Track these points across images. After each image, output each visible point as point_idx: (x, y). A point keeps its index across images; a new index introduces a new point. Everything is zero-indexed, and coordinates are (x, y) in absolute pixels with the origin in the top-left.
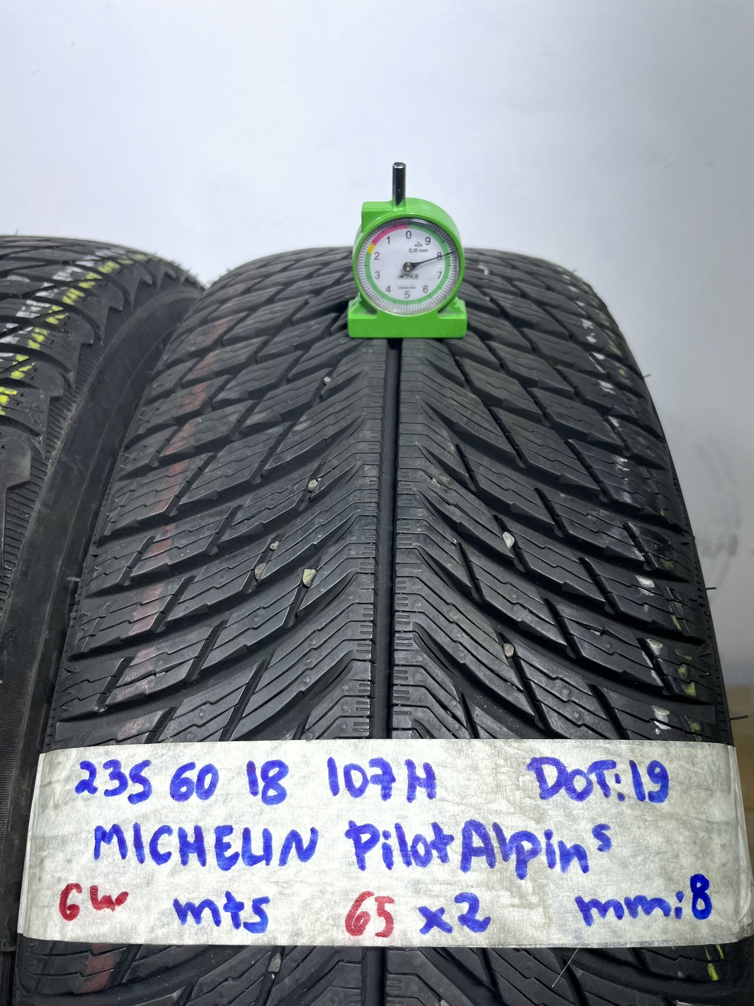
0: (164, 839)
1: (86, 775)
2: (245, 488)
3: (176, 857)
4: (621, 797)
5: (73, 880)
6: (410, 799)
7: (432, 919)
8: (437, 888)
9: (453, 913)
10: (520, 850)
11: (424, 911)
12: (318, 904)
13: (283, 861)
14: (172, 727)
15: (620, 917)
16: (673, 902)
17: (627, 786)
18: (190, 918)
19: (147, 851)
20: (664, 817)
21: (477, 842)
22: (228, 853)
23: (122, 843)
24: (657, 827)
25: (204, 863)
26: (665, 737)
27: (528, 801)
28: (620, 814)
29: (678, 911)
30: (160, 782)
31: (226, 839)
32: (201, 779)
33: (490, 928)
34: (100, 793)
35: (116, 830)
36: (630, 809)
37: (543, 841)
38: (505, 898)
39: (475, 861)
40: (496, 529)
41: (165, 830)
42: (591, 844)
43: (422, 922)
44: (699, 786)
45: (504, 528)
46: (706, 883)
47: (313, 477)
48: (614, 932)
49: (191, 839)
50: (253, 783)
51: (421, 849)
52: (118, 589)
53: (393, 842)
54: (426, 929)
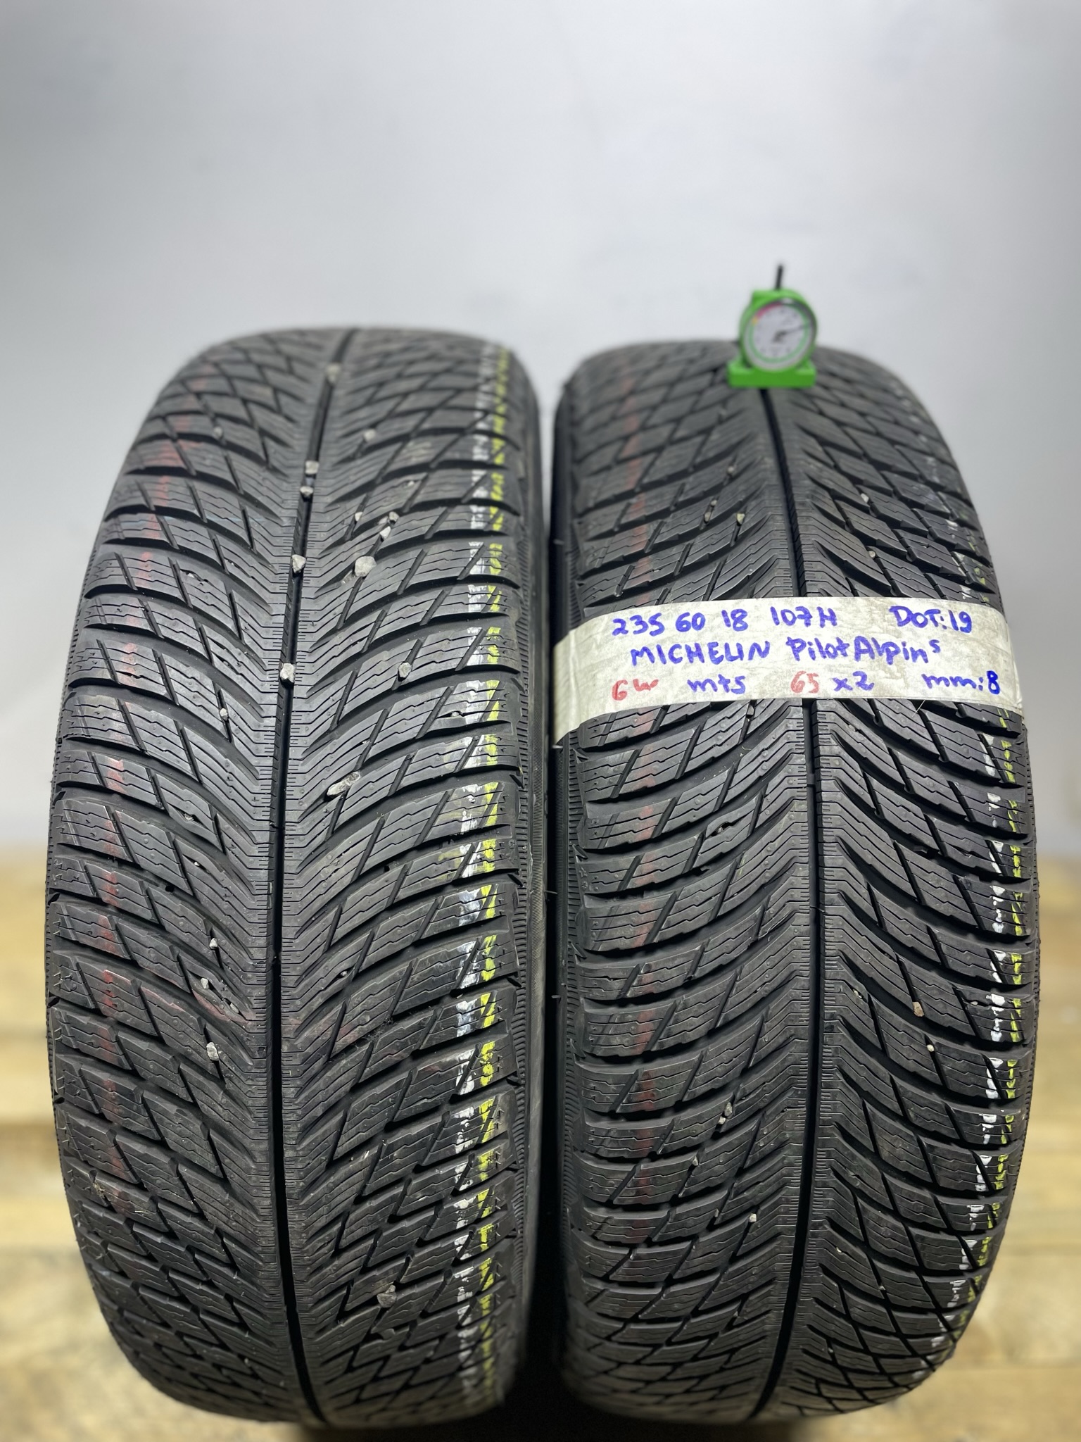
0: (676, 651)
1: (619, 625)
2: (684, 474)
3: (686, 659)
4: (945, 627)
5: (620, 678)
6: (822, 625)
7: (841, 684)
8: (842, 669)
9: (853, 681)
10: (888, 651)
11: (836, 680)
12: (774, 678)
13: (751, 658)
14: (670, 597)
15: (948, 685)
16: (977, 682)
17: (948, 622)
18: (699, 688)
19: (667, 657)
20: (970, 639)
21: (863, 647)
22: (717, 656)
23: (650, 655)
24: (966, 644)
25: (703, 661)
26: (967, 600)
27: (891, 628)
28: (945, 635)
29: (981, 688)
30: (669, 623)
31: (715, 649)
32: (694, 620)
33: (874, 688)
34: (630, 633)
35: (645, 649)
36: (950, 633)
37: (901, 647)
38: (882, 674)
39: (862, 656)
40: (857, 492)
41: (677, 646)
42: (929, 650)
43: (835, 685)
44: (989, 628)
45: (861, 492)
46: (996, 677)
47: (731, 464)
48: (944, 692)
49: (694, 650)
50: (727, 621)
51: (831, 650)
52: (611, 533)
53: (815, 647)
54: (837, 689)
